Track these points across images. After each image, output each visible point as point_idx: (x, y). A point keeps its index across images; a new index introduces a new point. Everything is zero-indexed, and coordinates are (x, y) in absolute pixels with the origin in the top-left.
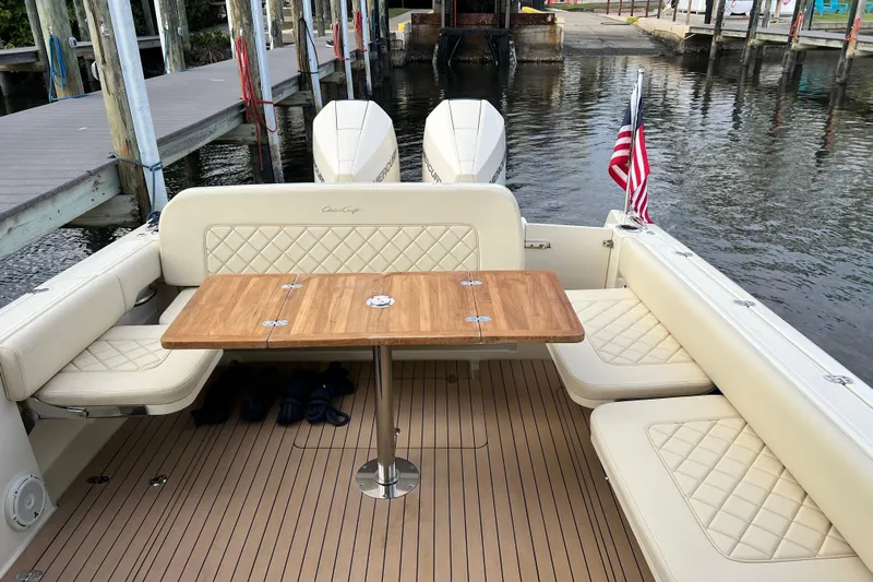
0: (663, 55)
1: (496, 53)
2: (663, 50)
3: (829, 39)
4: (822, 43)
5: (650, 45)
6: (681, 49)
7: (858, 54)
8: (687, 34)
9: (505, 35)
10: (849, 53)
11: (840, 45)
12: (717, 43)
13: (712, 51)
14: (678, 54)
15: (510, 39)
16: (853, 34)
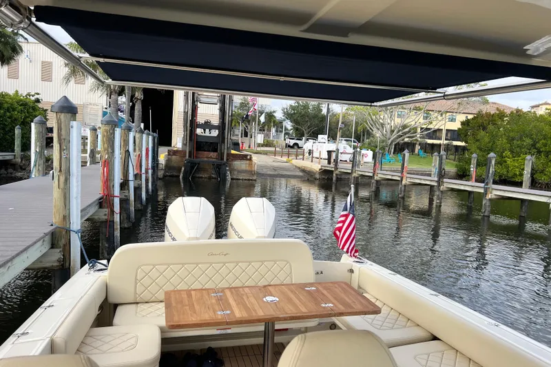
0: (308, 179)
1: (219, 174)
2: (308, 176)
3: (393, 175)
4: (390, 177)
5: (301, 174)
6: (317, 176)
7: (408, 183)
8: (320, 169)
9: (224, 164)
10: (404, 182)
11: (399, 179)
12: (337, 174)
13: (334, 179)
14: (316, 179)
15: (227, 166)
16: (405, 174)
